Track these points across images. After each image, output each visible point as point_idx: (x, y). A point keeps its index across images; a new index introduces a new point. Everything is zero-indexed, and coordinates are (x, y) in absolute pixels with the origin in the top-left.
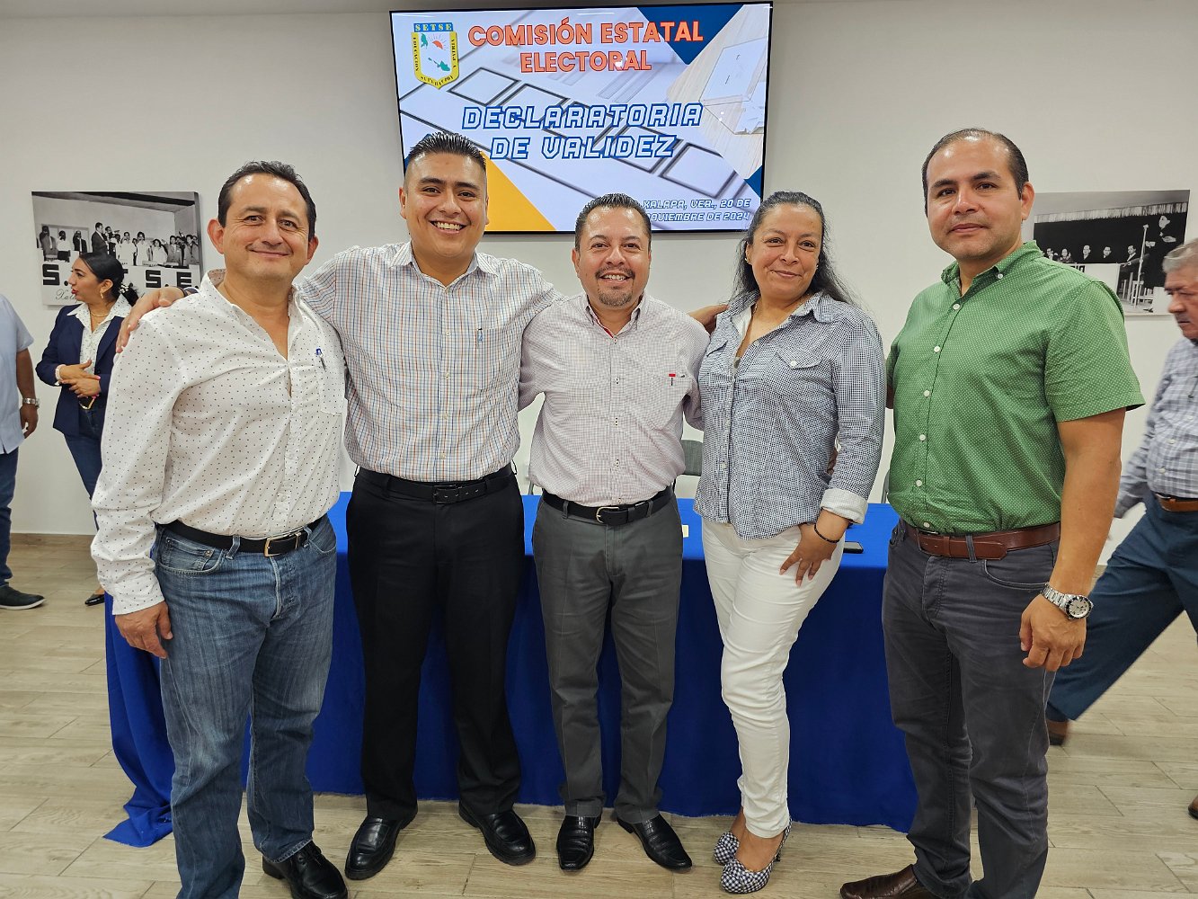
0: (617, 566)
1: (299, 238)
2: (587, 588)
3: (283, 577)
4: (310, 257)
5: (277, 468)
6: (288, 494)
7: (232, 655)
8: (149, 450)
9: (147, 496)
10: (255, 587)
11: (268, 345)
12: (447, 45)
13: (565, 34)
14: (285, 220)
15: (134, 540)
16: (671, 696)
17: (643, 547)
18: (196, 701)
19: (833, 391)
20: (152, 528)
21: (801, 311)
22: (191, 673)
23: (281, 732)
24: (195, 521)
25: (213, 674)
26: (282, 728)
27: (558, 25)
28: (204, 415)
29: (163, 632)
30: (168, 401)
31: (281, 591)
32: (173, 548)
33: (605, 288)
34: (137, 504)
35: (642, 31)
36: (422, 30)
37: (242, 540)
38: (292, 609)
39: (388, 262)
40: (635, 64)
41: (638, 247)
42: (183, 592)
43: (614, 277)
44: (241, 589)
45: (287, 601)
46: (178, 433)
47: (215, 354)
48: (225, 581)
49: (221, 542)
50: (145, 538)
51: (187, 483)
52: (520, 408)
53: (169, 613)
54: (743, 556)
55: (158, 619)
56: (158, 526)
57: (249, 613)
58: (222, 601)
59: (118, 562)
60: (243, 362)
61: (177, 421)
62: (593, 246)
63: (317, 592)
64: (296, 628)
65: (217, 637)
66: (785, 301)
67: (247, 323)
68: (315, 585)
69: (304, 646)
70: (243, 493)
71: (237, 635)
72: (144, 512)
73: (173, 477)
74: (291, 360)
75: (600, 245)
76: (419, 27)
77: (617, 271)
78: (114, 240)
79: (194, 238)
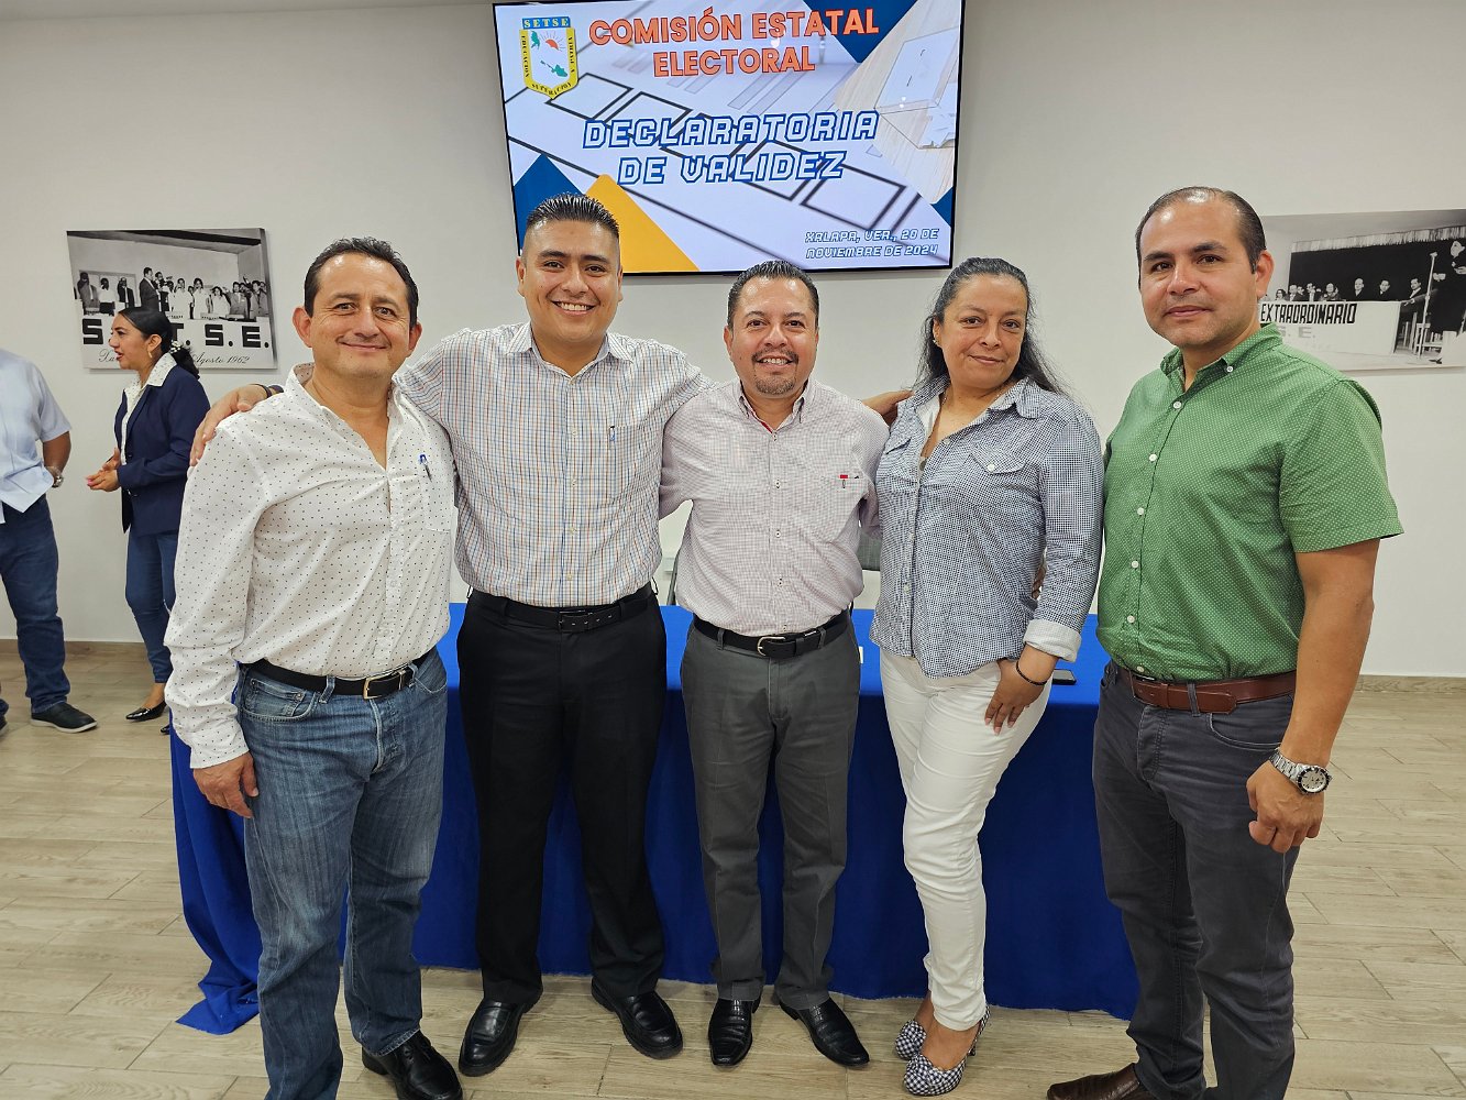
0: (782, 707)
1: (398, 328)
2: (743, 734)
3: (386, 723)
4: (412, 345)
5: (378, 598)
6: (392, 627)
7: (327, 815)
8: (228, 579)
9: (226, 631)
10: (353, 735)
11: (363, 453)
12: (564, 44)
13: (709, 28)
14: (381, 307)
15: (213, 682)
16: (844, 859)
17: (812, 684)
18: (286, 870)
19: (1039, 500)
20: (233, 668)
21: (1001, 403)
22: (280, 837)
23: (383, 901)
24: (282, 660)
25: (305, 838)
26: (384, 897)
27: (699, 15)
28: (289, 537)
29: (247, 788)
30: (249, 521)
31: (382, 739)
32: (260, 691)
33: (762, 373)
34: (216, 641)
35: (804, 23)
36: (532, 27)
37: (338, 681)
38: (397, 759)
39: (504, 349)
40: (795, 64)
41: (802, 325)
42: (271, 742)
43: (773, 361)
44: (336, 737)
45: (390, 751)
46: (260, 557)
47: (301, 466)
48: (319, 728)
49: (313, 683)
50: (225, 679)
51: (271, 617)
52: (661, 515)
53: (255, 766)
54: (930, 695)
55: (241, 773)
56: (241, 666)
57: (345, 765)
58: (315, 752)
59: (195, 709)
60: (336, 473)
61: (259, 543)
62: (749, 324)
63: (425, 739)
64: (402, 780)
65: (309, 795)
66: (983, 390)
67: (339, 428)
68: (423, 731)
69: (409, 803)
70: (337, 627)
71: (332, 792)
72: (225, 651)
73: (256, 608)
74: (390, 470)
75: (756, 323)
76: (530, 23)
77: (776, 353)
78: (166, 289)
79: (262, 285)
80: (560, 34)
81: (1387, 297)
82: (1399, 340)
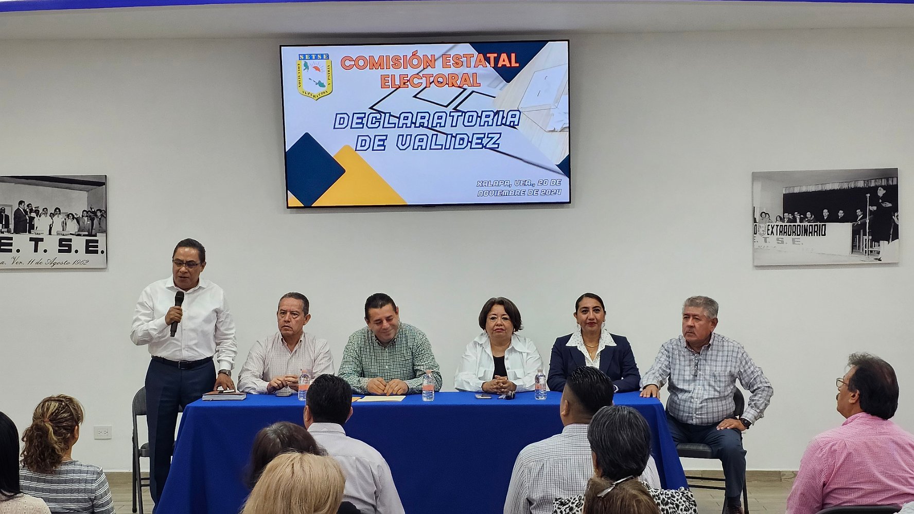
12: (324, 69)
13: (415, 62)
27: (409, 55)
36: (304, 59)
40: (469, 82)
76: (303, 57)
79: (103, 212)
80: (322, 64)
81: (843, 220)
82: (854, 247)
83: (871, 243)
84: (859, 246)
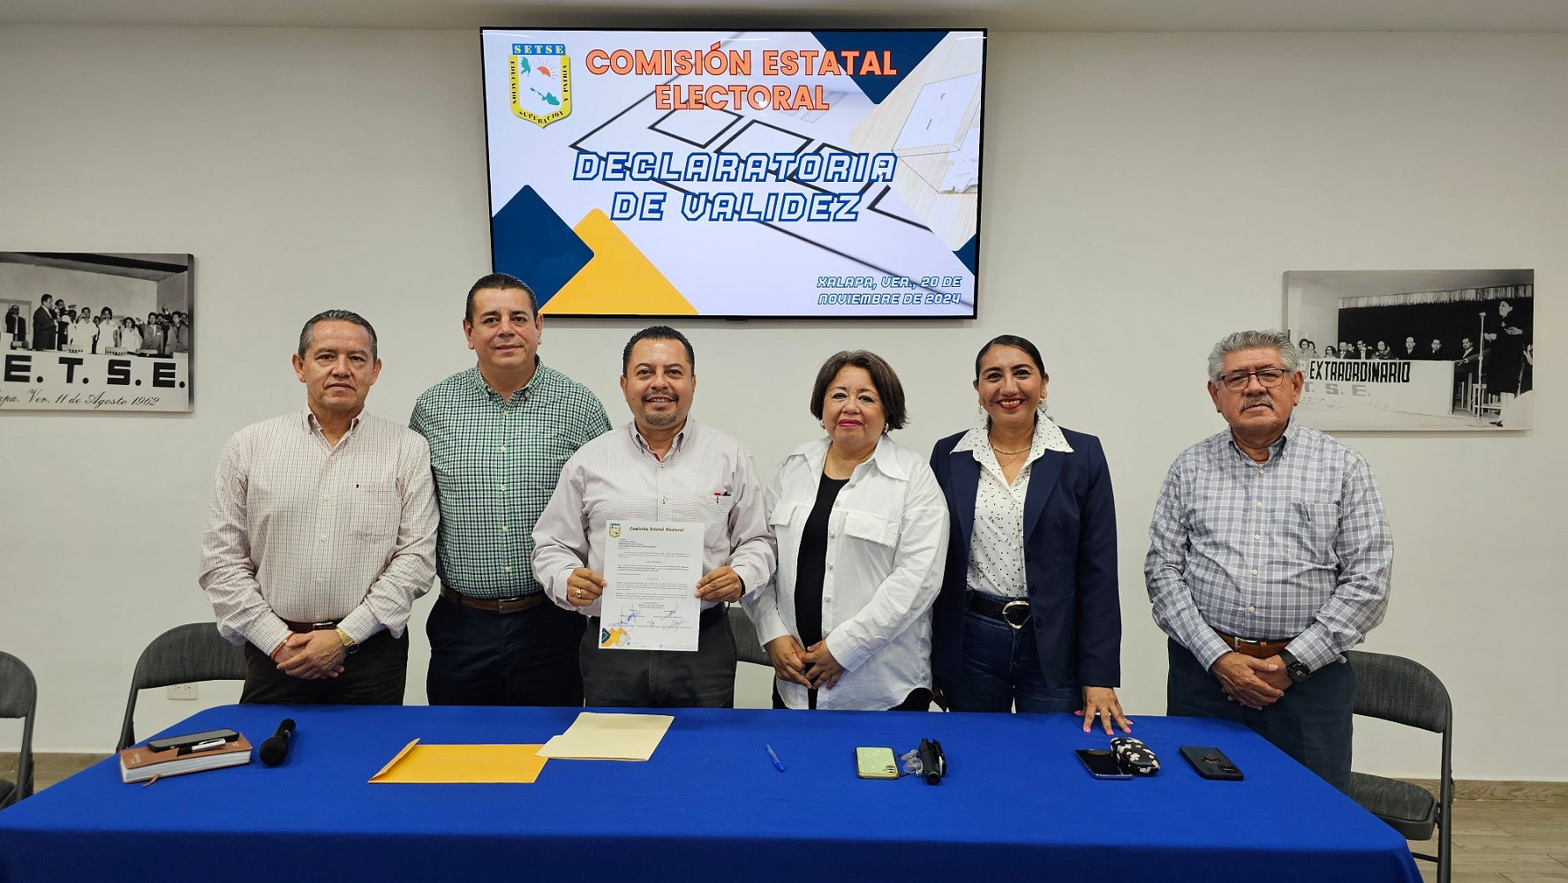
12: (557, 72)
13: (715, 63)
27: (706, 51)
36: (523, 53)
41: (681, 373)
43: (659, 400)
62: (639, 373)
76: (520, 49)
77: (661, 395)
79: (184, 316)
80: (554, 63)
81: (1439, 356)
82: (1455, 403)
83: (1486, 397)
84: (1466, 401)
